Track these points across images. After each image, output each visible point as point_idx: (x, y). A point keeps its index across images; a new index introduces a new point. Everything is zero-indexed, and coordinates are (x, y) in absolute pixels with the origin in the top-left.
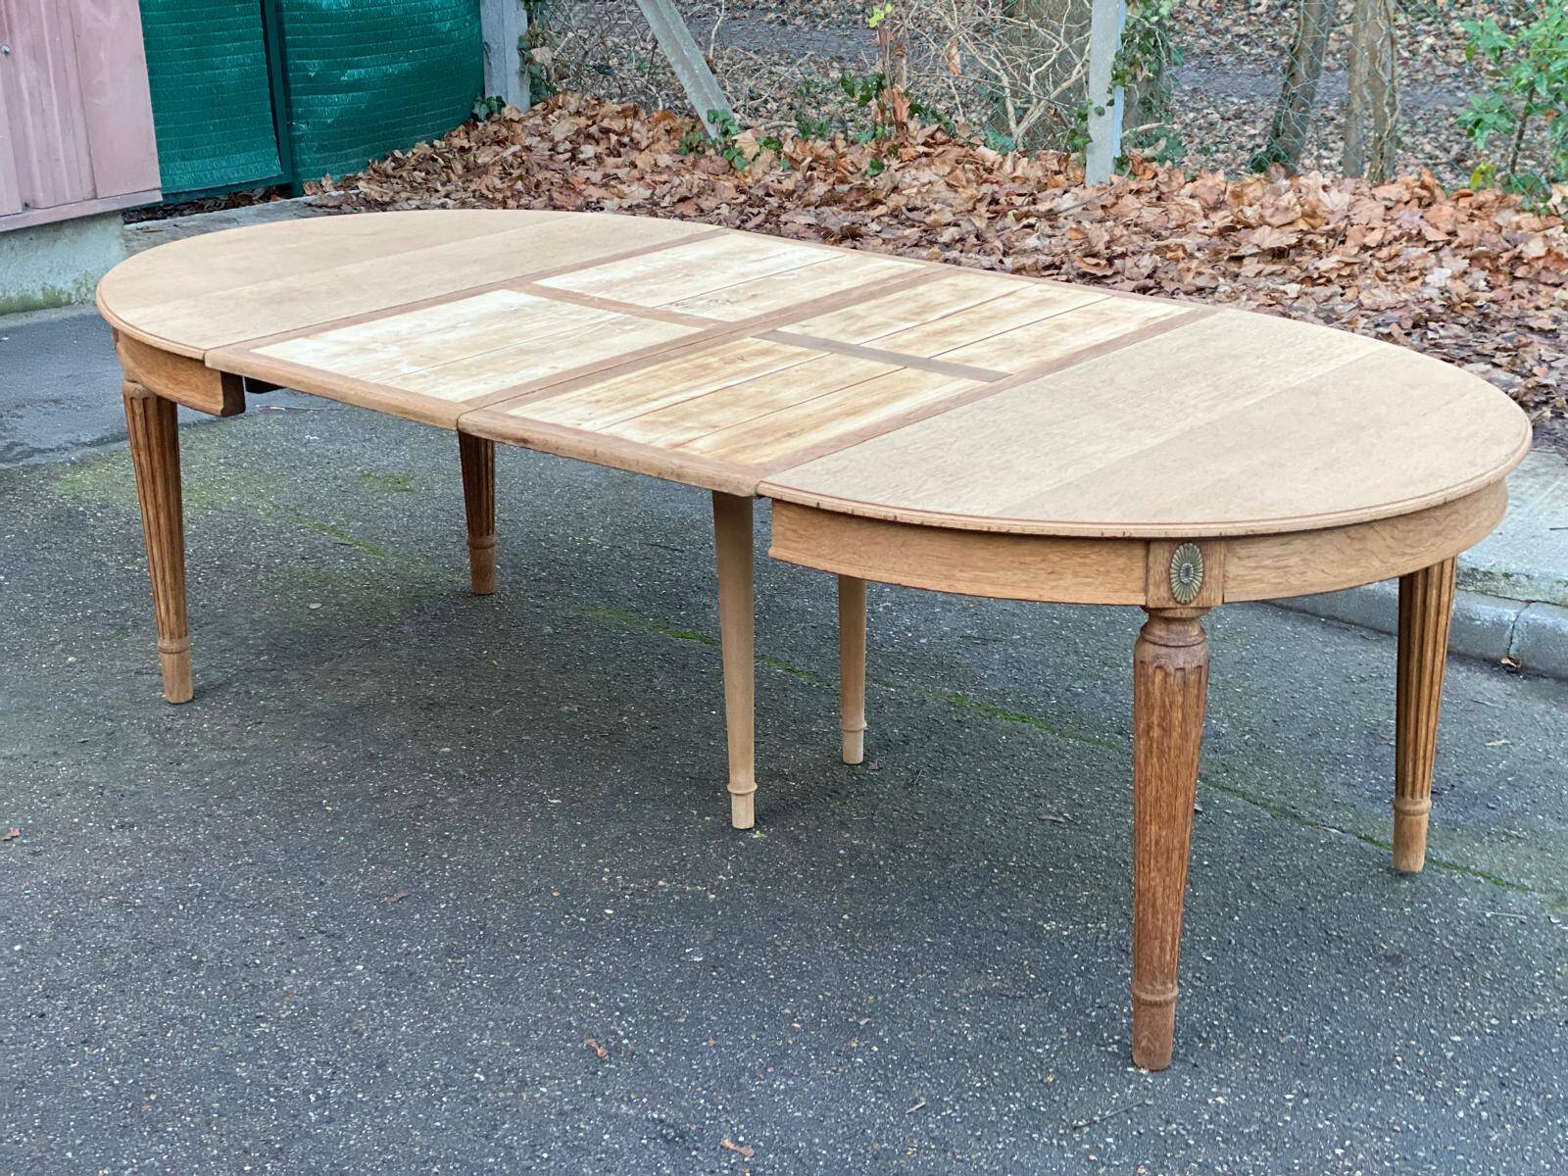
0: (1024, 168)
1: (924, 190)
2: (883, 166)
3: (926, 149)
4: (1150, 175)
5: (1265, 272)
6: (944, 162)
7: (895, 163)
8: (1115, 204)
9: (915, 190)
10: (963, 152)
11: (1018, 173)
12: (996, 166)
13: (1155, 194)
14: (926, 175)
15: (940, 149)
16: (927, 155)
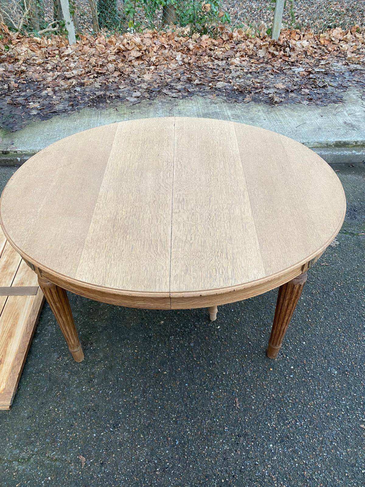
0: (51, 42)
1: (26, 53)
2: (9, 47)
3: (19, 40)
4: (85, 39)
5: (140, 64)
6: (26, 43)
7: (11, 46)
8: (83, 49)
9: (24, 54)
10: (29, 39)
11: (50, 43)
12: (41, 42)
13: (90, 44)
14: (24, 49)
15: (22, 40)
16: (19, 42)
